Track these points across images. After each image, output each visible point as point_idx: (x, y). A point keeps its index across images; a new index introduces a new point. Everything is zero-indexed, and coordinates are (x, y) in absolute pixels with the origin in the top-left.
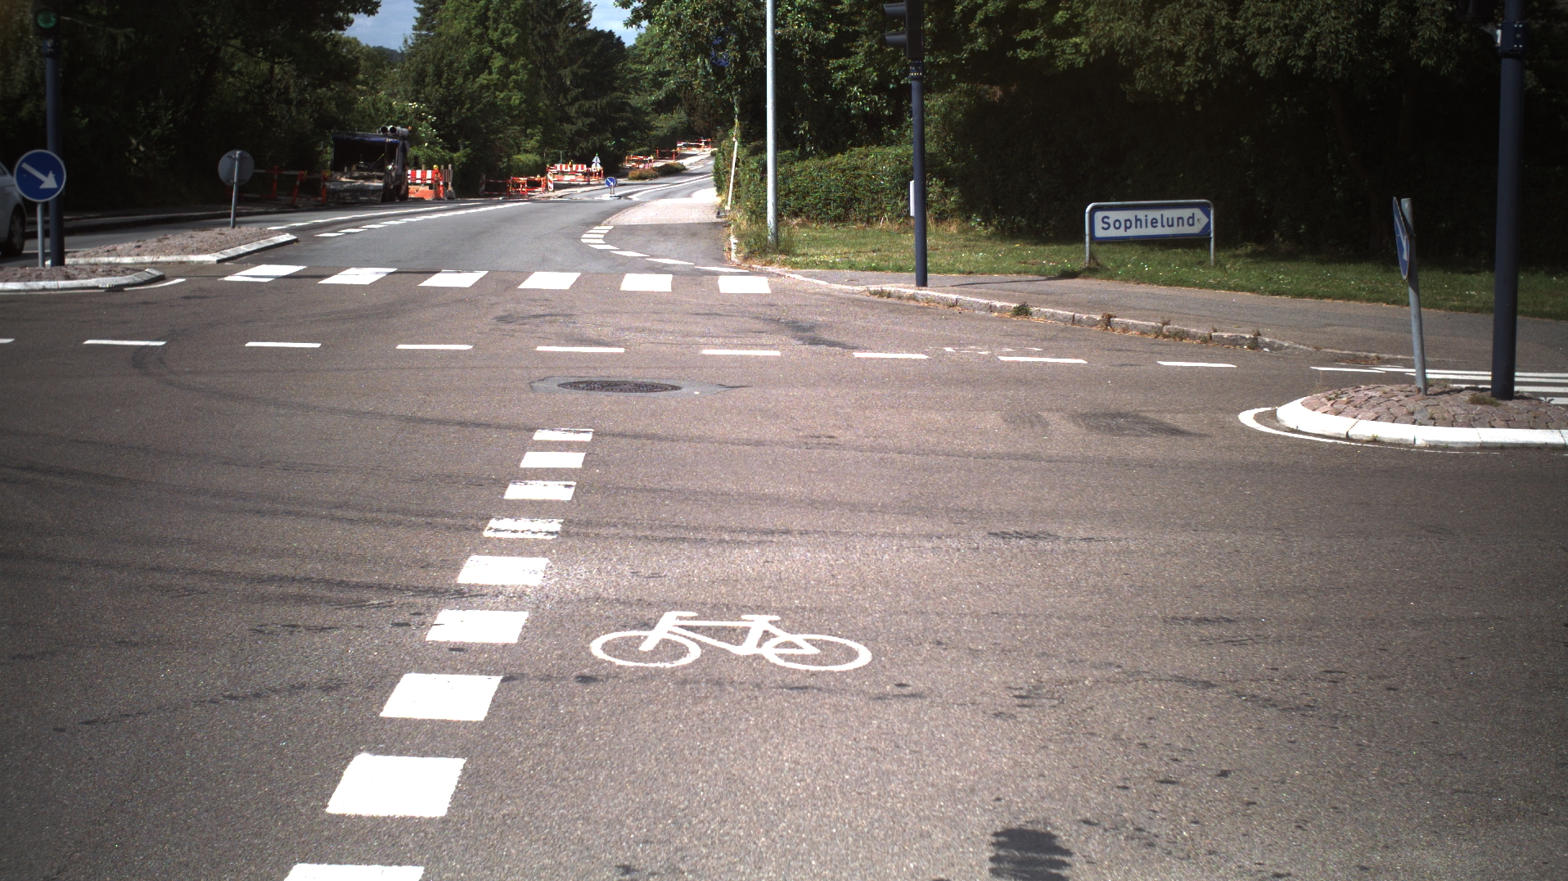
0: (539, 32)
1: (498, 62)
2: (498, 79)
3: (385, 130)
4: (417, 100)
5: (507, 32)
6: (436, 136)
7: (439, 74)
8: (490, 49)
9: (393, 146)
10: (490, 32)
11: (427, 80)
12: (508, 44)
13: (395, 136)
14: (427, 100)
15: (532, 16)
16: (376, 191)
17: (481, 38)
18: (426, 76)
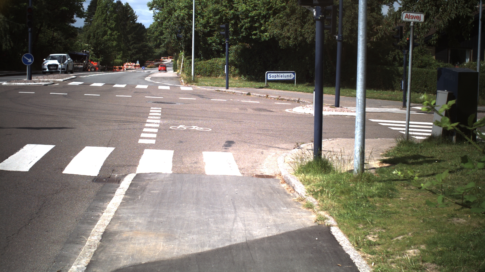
0: (122, 24)
1: (109, 32)
2: (109, 37)
3: (83, 51)
4: (88, 43)
5: (112, 23)
6: (93, 53)
7: (94, 36)
8: (107, 28)
9: (85, 56)
10: (108, 23)
11: (91, 38)
12: (112, 27)
13: (86, 53)
14: (91, 43)
15: (120, 19)
16: (81, 68)
17: (105, 25)
18: (91, 36)
